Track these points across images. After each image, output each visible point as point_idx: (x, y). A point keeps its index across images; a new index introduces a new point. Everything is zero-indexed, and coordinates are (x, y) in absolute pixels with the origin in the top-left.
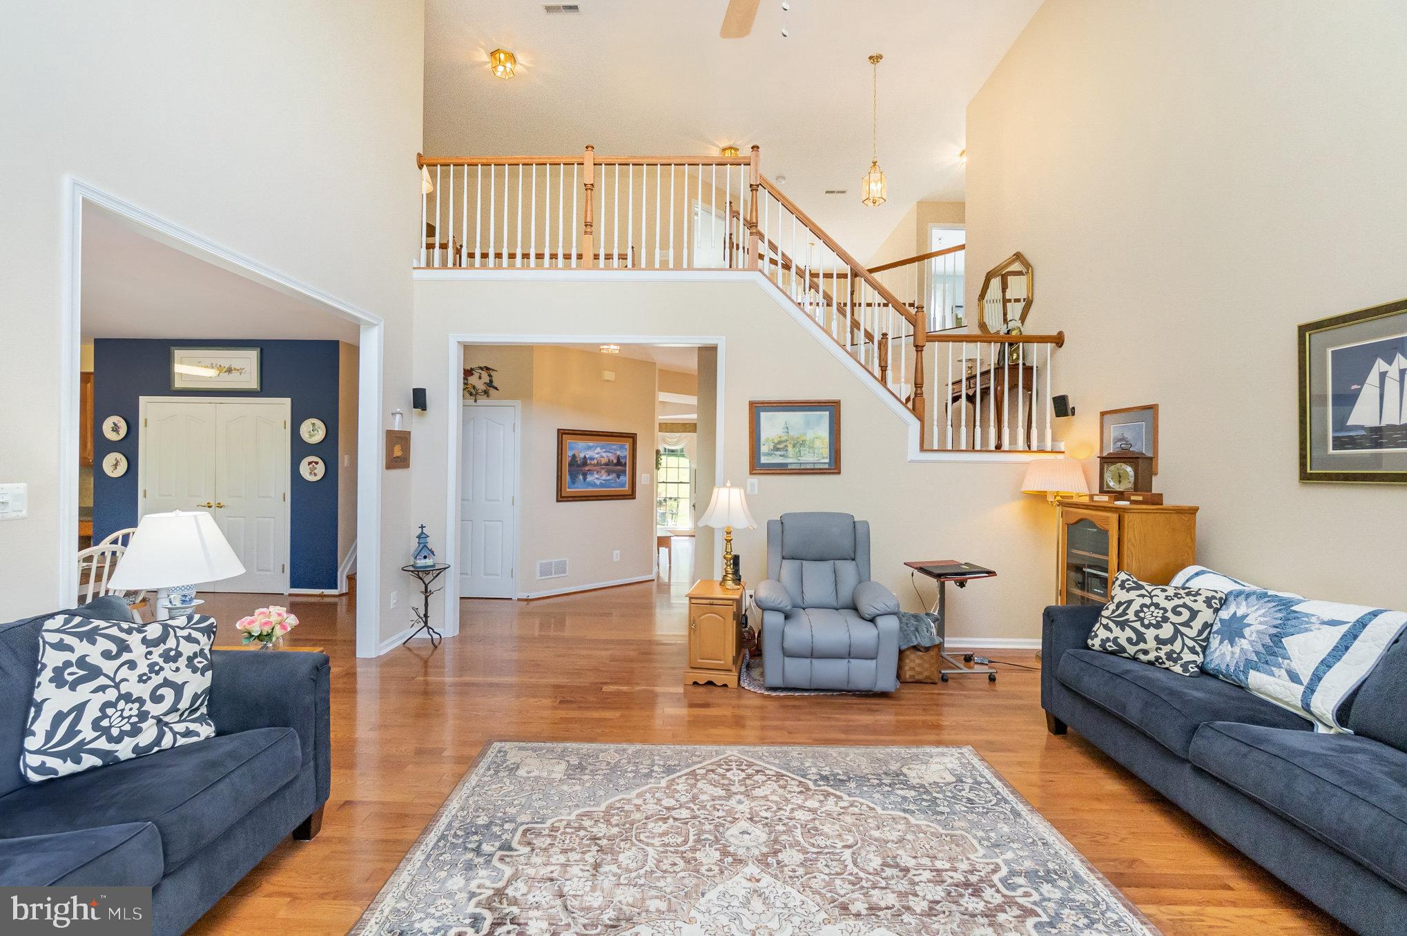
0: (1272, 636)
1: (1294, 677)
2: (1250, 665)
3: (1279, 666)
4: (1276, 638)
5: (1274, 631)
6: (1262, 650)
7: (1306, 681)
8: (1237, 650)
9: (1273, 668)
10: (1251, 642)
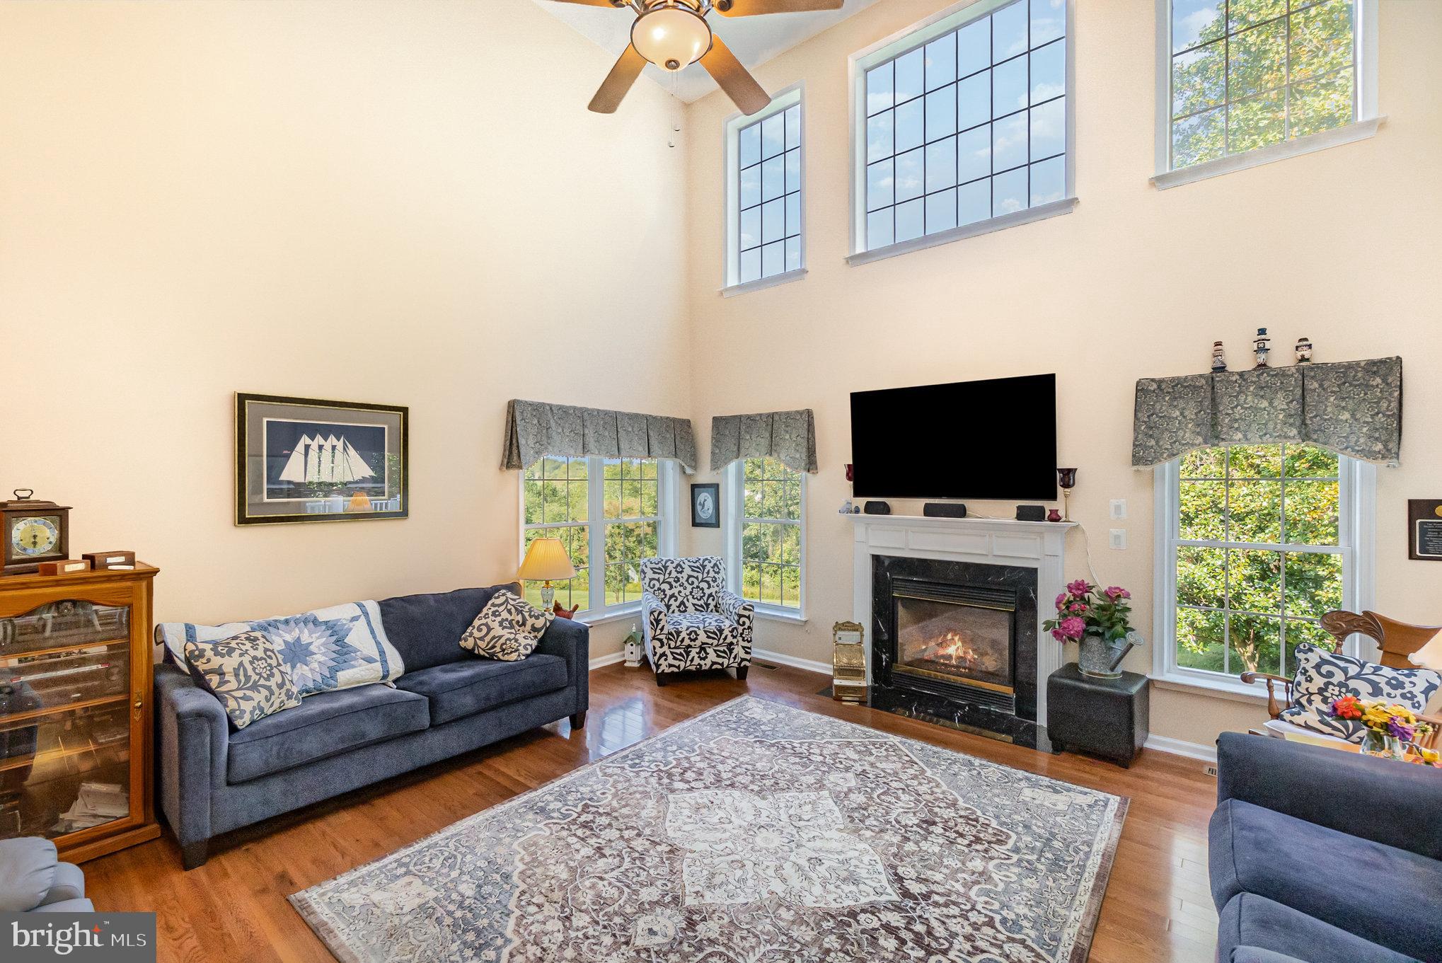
0: (336, 642)
1: (369, 660)
2: (334, 671)
3: (355, 659)
4: (339, 643)
5: (334, 638)
6: (334, 655)
7: (378, 658)
8: (315, 665)
9: (352, 663)
10: (323, 654)
